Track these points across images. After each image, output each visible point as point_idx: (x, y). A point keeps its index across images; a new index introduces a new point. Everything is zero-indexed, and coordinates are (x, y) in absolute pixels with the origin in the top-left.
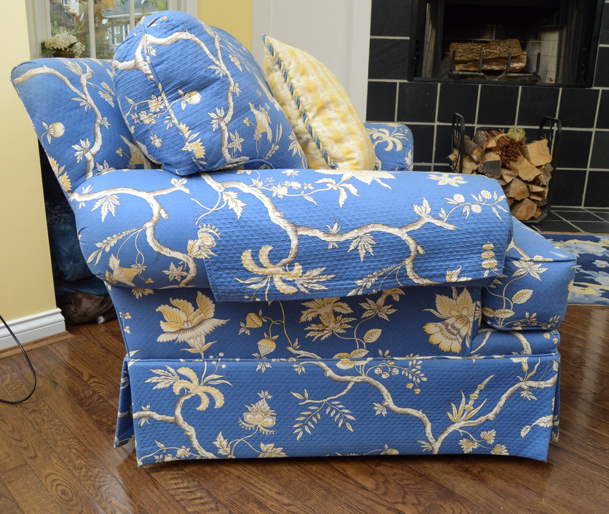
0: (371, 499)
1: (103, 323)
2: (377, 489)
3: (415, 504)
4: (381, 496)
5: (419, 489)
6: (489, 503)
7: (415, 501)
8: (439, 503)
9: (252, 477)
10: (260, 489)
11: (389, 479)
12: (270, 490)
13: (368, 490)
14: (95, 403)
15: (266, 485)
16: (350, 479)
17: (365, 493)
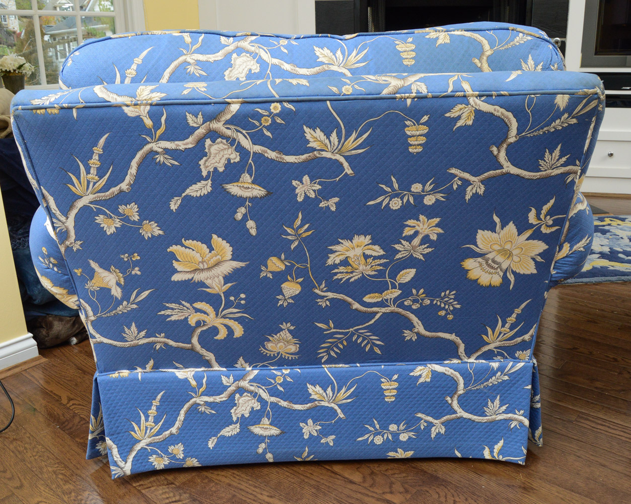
0: (360, 492)
1: (76, 344)
2: (364, 481)
3: (402, 492)
4: (369, 488)
5: (404, 477)
6: (471, 484)
7: (402, 490)
8: (425, 488)
9: (242, 483)
10: (251, 494)
11: (375, 471)
12: (262, 494)
13: (355, 484)
14: (77, 426)
15: (257, 490)
16: (338, 474)
17: (354, 487)
